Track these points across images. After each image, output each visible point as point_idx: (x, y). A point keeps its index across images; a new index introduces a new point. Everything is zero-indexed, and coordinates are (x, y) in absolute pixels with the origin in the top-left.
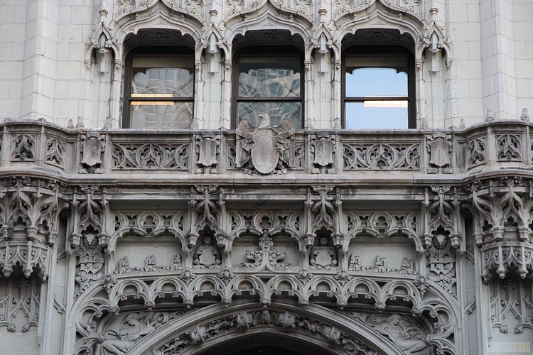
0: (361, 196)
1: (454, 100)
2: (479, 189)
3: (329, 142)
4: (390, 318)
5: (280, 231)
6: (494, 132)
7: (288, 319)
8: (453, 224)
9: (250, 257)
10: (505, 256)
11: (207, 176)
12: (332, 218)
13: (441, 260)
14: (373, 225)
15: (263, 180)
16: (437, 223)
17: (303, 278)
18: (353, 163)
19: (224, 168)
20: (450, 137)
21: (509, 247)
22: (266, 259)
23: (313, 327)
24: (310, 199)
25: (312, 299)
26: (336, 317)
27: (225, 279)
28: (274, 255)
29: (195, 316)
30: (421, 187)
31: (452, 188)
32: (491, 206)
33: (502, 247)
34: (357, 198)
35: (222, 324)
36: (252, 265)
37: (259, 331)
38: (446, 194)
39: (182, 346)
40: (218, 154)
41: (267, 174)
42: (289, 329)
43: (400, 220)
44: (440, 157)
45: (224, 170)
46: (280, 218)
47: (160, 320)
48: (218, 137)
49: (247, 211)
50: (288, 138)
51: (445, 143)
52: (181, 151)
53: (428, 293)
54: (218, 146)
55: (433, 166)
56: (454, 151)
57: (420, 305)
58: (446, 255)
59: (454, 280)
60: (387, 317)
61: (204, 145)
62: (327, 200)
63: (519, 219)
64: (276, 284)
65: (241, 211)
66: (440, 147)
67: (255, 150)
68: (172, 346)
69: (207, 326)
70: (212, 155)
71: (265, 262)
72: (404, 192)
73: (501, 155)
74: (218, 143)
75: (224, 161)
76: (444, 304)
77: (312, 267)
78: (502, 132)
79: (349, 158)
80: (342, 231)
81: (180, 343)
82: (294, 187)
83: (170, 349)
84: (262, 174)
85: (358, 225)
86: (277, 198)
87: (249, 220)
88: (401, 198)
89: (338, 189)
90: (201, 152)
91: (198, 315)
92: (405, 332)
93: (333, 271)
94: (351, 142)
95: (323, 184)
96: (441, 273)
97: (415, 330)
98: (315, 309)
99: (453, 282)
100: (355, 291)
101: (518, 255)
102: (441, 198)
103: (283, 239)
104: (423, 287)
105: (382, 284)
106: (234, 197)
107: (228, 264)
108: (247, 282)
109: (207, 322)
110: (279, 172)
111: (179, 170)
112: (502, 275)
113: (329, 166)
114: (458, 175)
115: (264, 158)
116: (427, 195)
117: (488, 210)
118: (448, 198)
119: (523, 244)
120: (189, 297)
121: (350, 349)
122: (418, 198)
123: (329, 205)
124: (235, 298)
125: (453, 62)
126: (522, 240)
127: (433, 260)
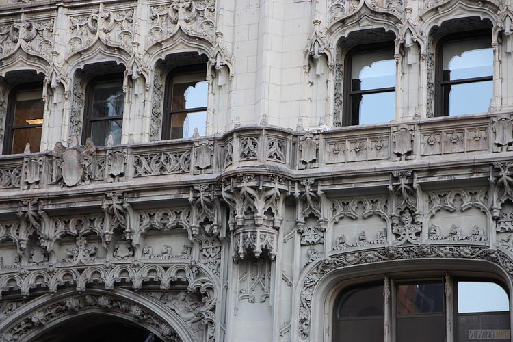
0: (144, 198)
1: (233, 108)
2: (226, 186)
3: (121, 156)
4: (178, 296)
5: (89, 231)
6: (238, 136)
7: (104, 301)
8: (214, 216)
9: (70, 254)
10: (244, 239)
11: (30, 191)
12: (125, 218)
13: (211, 246)
14: (157, 221)
15: (70, 191)
16: (203, 215)
17: (107, 268)
18: (141, 171)
19: (46, 183)
20: (212, 143)
21: (248, 232)
22: (81, 255)
23: (123, 306)
24: (104, 204)
25: (116, 284)
26: (137, 298)
27: (52, 273)
28: (86, 251)
29: (33, 304)
30: (186, 187)
31: (210, 186)
32: (235, 199)
33: (243, 232)
34: (140, 200)
35: (56, 308)
36: (71, 260)
37: (87, 312)
38: (206, 191)
39: (27, 328)
40: (41, 172)
41: (72, 187)
42: (106, 309)
43: (178, 214)
44: (204, 160)
45: (45, 185)
46: (90, 220)
47: (10, 308)
48: (41, 158)
49: (66, 216)
50: (91, 155)
51: (207, 148)
52: (17, 172)
53: (199, 273)
54: (41, 166)
55: (198, 168)
56: (215, 154)
57: (193, 284)
58: (214, 241)
59: (218, 261)
60: (177, 294)
61: (30, 166)
62: (118, 204)
63: (255, 208)
64: (88, 275)
65: (61, 217)
66: (204, 152)
67: (65, 167)
68: (20, 329)
69: (45, 311)
70: (36, 174)
71: (80, 257)
72: (175, 192)
73: (243, 155)
74: (41, 163)
75: (46, 178)
76: (211, 282)
77: (114, 259)
78: (244, 136)
79: (138, 167)
80: (132, 227)
81: (25, 326)
82: (94, 195)
83: (18, 331)
84: (69, 187)
85: (147, 221)
86: (81, 205)
87: (67, 223)
88: (172, 197)
89: (126, 194)
90: (28, 172)
91: (36, 302)
92: (188, 306)
93: (130, 260)
94: (140, 153)
95: (113, 191)
96: (210, 256)
97: (196, 304)
98: (122, 292)
99: (218, 263)
100: (148, 275)
101: (254, 239)
102: (202, 195)
103: (92, 237)
104: (194, 269)
105: (166, 269)
106: (50, 207)
107: (53, 261)
108: (68, 274)
109: (44, 308)
110: (83, 183)
111: (14, 188)
112: (242, 256)
113: (122, 175)
114: (214, 174)
115: (71, 174)
116: (191, 193)
117: (234, 202)
118: (207, 194)
119: (258, 229)
120: (25, 289)
121: (151, 322)
122: (185, 196)
123: (119, 207)
124: (59, 288)
125: (235, 76)
126: (258, 225)
127: (204, 246)
